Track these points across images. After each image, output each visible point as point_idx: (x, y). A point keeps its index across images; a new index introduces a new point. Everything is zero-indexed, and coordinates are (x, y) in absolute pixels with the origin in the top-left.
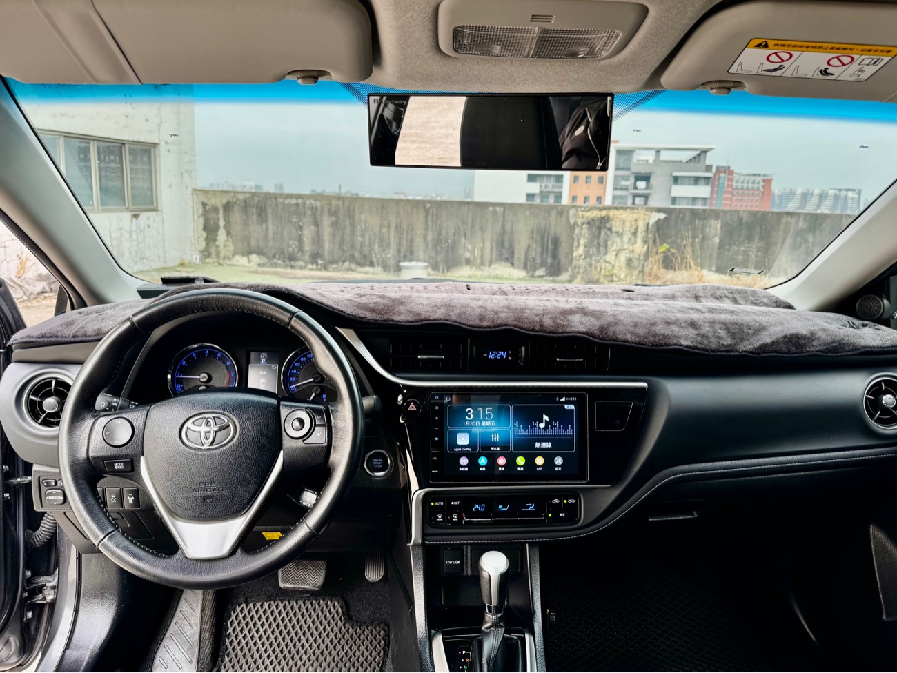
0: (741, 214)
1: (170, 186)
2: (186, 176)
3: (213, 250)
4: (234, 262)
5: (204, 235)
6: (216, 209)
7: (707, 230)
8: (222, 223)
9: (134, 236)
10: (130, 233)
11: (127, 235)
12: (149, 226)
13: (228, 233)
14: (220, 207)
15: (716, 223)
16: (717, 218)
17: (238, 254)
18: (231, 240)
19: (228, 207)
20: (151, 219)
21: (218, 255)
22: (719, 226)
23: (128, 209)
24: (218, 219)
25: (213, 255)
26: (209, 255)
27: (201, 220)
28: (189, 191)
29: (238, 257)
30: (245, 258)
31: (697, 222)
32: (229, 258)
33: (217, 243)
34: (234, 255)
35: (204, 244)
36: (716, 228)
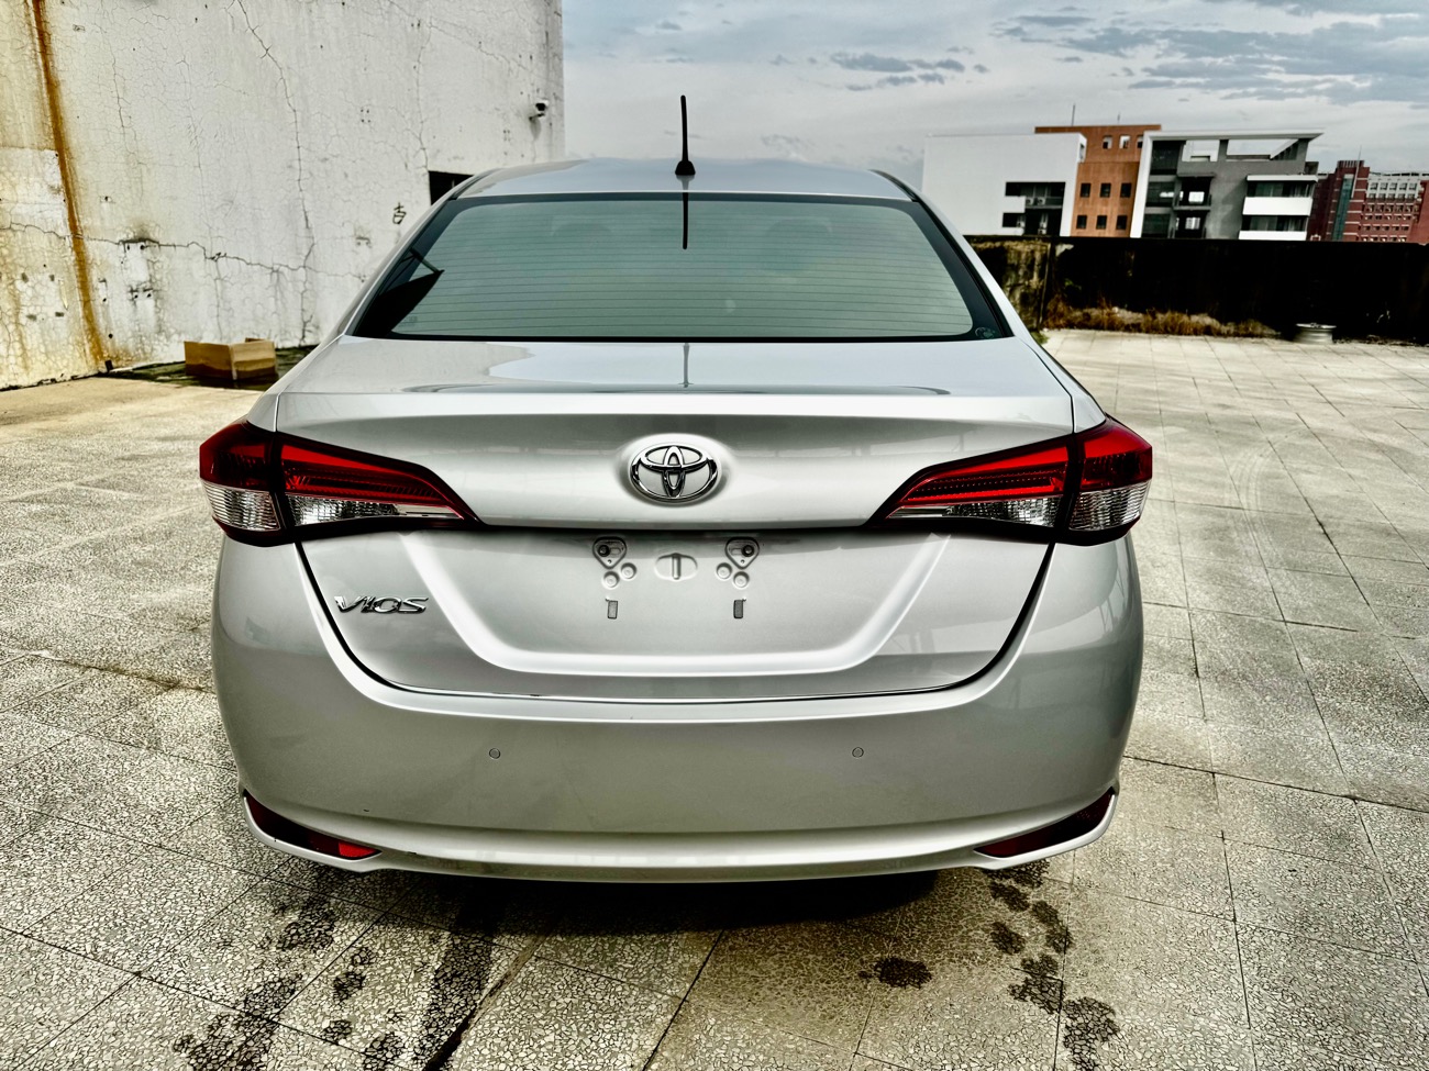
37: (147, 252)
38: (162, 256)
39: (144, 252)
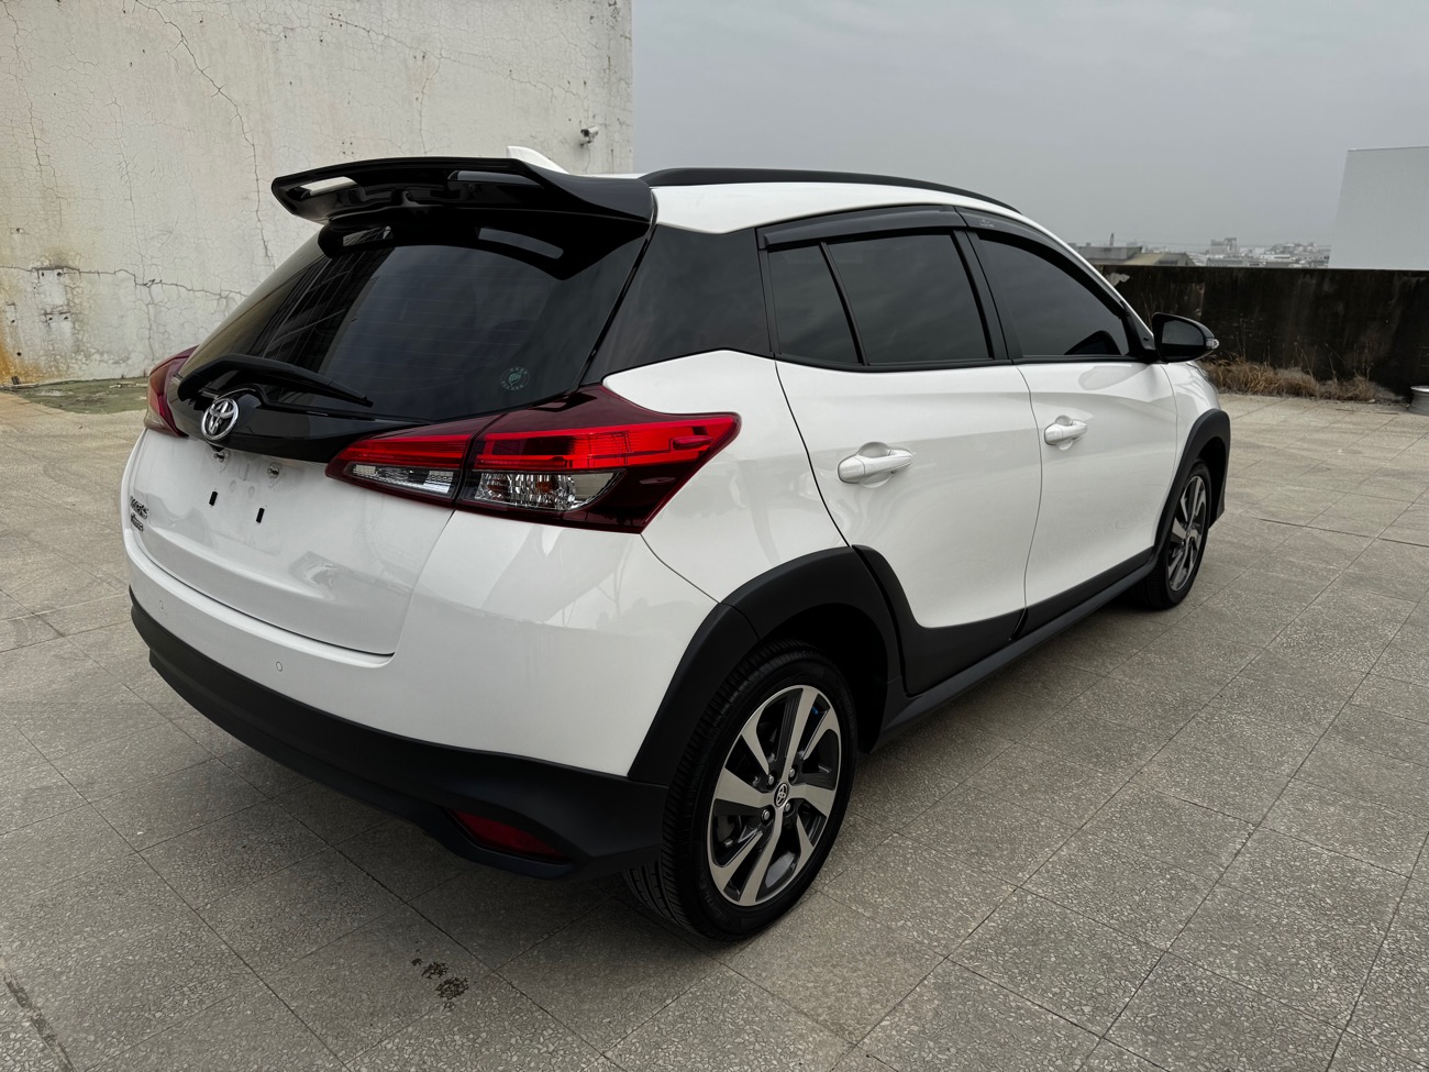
0: (1234, 274)
7: (1186, 298)
15: (1198, 287)
16: (1200, 281)
22: (1203, 292)
31: (1172, 286)
36: (1199, 294)
37: (66, 279)
38: (83, 284)
39: (62, 278)
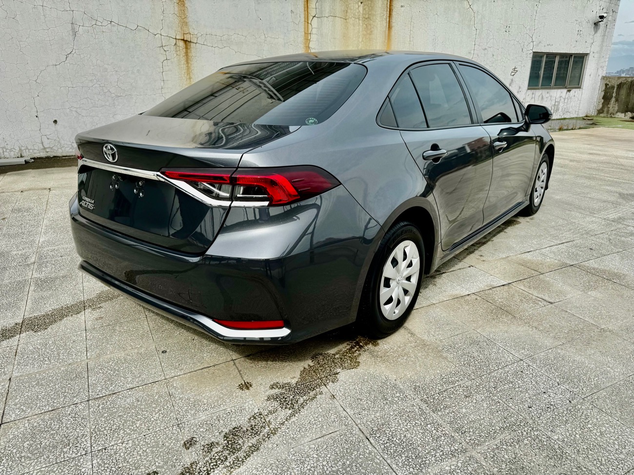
1: (590, 75)
2: (600, 69)
3: (606, 110)
4: (616, 116)
5: (603, 101)
6: (613, 87)
8: (614, 95)
9: (566, 101)
10: (565, 99)
11: (563, 100)
12: (574, 96)
13: (617, 100)
14: (616, 86)
17: (619, 112)
18: (617, 104)
19: (620, 86)
20: (577, 93)
21: (608, 112)
23: (566, 88)
24: (613, 92)
25: (605, 112)
26: (602, 112)
27: (603, 93)
28: (600, 77)
29: (618, 114)
30: (623, 114)
32: (613, 114)
33: (609, 106)
34: (617, 112)
35: (601, 106)
